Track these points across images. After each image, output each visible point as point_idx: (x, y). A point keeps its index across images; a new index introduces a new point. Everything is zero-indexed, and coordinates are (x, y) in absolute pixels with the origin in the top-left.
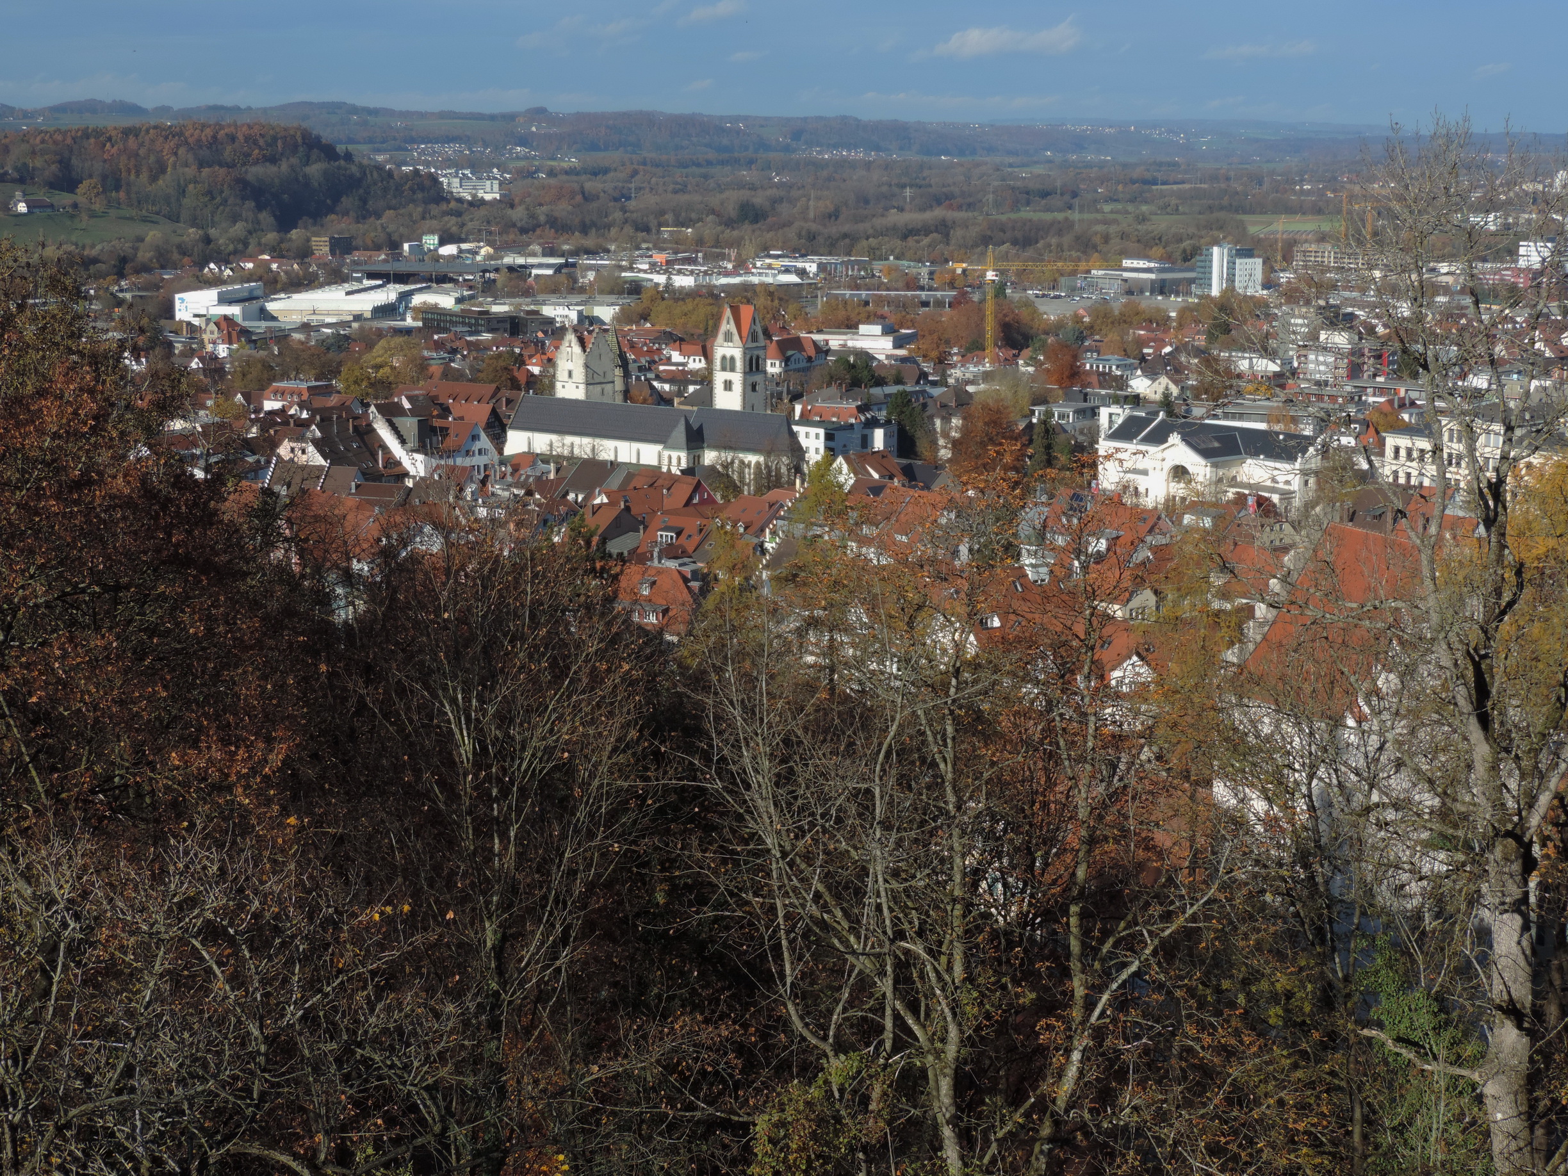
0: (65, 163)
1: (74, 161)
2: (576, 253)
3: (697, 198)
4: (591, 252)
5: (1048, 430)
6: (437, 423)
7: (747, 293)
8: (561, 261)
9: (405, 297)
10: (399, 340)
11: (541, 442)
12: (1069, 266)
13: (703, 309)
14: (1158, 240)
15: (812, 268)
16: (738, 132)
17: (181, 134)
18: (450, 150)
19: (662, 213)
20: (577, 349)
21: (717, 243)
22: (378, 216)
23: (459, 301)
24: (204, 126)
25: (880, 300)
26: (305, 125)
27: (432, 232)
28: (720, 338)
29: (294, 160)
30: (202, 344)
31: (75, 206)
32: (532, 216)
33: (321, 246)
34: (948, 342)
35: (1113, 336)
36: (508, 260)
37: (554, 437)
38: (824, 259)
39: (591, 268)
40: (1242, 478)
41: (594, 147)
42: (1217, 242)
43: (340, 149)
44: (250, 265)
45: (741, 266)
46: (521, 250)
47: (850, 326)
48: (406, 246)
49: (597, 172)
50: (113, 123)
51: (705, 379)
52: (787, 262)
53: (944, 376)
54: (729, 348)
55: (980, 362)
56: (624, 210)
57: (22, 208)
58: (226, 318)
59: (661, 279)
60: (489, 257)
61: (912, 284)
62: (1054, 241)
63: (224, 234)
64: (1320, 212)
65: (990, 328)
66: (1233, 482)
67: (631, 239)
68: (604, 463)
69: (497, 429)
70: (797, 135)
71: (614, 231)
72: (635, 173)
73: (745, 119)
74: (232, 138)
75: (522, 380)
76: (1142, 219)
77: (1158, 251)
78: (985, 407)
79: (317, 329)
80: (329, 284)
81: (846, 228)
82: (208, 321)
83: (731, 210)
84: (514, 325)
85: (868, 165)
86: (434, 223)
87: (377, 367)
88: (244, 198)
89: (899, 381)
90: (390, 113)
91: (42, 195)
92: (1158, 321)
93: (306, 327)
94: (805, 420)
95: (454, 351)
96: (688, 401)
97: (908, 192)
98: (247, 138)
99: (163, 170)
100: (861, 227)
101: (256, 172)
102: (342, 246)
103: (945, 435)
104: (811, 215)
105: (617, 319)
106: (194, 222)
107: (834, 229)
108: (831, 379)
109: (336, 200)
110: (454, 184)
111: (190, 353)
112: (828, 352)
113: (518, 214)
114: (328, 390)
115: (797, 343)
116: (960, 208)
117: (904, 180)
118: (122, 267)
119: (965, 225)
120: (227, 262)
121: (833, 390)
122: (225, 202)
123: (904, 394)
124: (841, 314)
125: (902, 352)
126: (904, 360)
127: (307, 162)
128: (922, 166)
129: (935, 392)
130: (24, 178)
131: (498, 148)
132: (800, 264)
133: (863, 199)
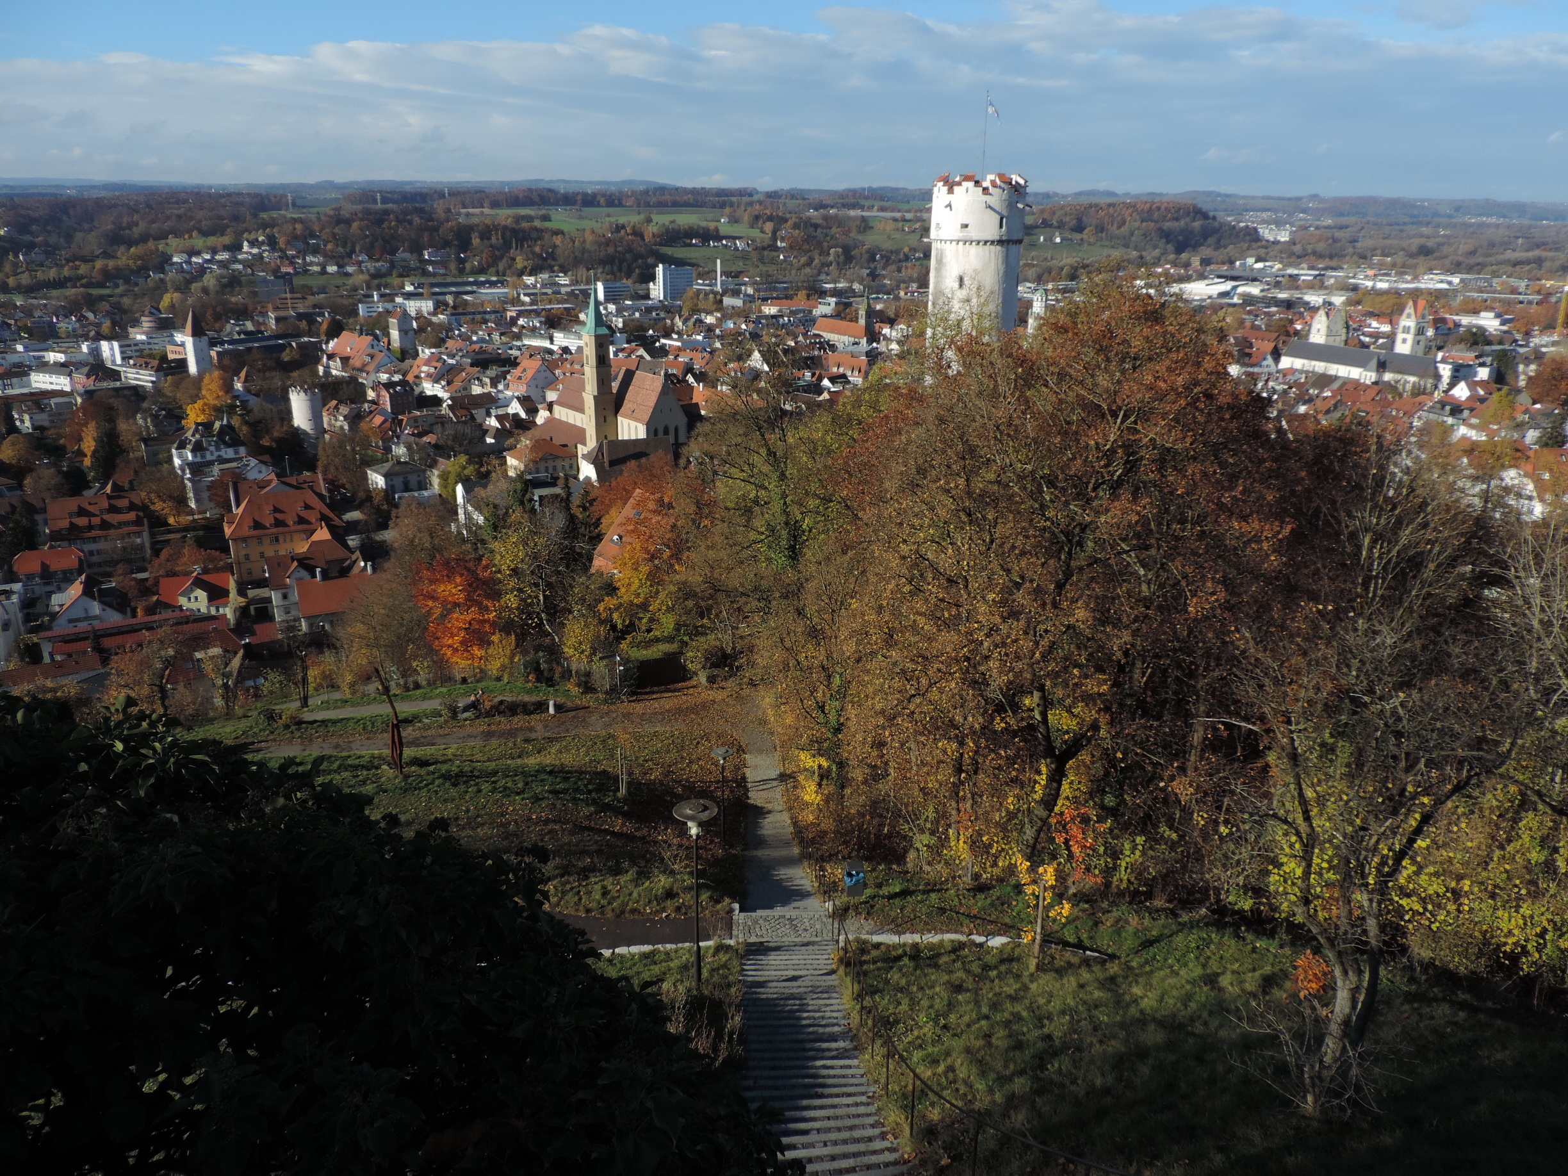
0: (1079, 220)
1: (1084, 218)
2: (1326, 269)
3: (1395, 242)
4: (1334, 269)
6: (1247, 351)
7: (1415, 294)
8: (1317, 272)
9: (1235, 287)
10: (1231, 309)
11: (1299, 363)
13: (1392, 300)
15: (1456, 280)
16: (1424, 207)
17: (1135, 206)
18: (1265, 215)
19: (1375, 249)
20: (1324, 318)
21: (1404, 266)
22: (1226, 248)
23: (1262, 291)
24: (1145, 203)
25: (1494, 300)
26: (1195, 202)
27: (1252, 256)
28: (1403, 316)
29: (1187, 220)
31: (1082, 240)
32: (1304, 249)
33: (1196, 262)
34: (1532, 324)
36: (1291, 271)
37: (1305, 361)
38: (1464, 276)
39: (1332, 277)
41: (1342, 214)
43: (1211, 214)
44: (1160, 270)
45: (1416, 278)
46: (1297, 266)
47: (1476, 312)
48: (1238, 263)
49: (1342, 227)
50: (1104, 201)
51: (1391, 337)
52: (1442, 277)
53: (1528, 342)
54: (1408, 321)
55: (1552, 335)
56: (1354, 247)
59: (1369, 284)
60: (1279, 270)
61: (1514, 291)
63: (1150, 255)
65: (1560, 317)
67: (1356, 262)
68: (1331, 376)
69: (1277, 355)
70: (1457, 209)
71: (1347, 258)
72: (1363, 228)
73: (1428, 200)
75: (1292, 332)
78: (1553, 360)
80: (1199, 280)
81: (1480, 260)
83: (1414, 249)
84: (1289, 305)
85: (1498, 226)
86: (1254, 252)
88: (1161, 238)
89: (1501, 343)
90: (1237, 196)
91: (1068, 235)
94: (1443, 361)
95: (1257, 316)
96: (1381, 347)
97: (1520, 241)
98: (1166, 209)
99: (1124, 222)
100: (1489, 259)
101: (1168, 225)
102: (1206, 262)
103: (1525, 373)
104: (1460, 252)
105: (1343, 303)
106: (1136, 249)
107: (1472, 260)
108: (1461, 340)
109: (1205, 239)
110: (1267, 233)
112: (1460, 326)
113: (1297, 249)
115: (1443, 321)
116: (1550, 250)
117: (1519, 234)
119: (1553, 260)
121: (1462, 346)
122: (1151, 239)
123: (1504, 351)
124: (1471, 306)
125: (1504, 328)
126: (1505, 332)
127: (1194, 221)
128: (1530, 227)
129: (1522, 350)
130: (1061, 226)
131: (1291, 215)
132: (1449, 279)
133: (1492, 245)
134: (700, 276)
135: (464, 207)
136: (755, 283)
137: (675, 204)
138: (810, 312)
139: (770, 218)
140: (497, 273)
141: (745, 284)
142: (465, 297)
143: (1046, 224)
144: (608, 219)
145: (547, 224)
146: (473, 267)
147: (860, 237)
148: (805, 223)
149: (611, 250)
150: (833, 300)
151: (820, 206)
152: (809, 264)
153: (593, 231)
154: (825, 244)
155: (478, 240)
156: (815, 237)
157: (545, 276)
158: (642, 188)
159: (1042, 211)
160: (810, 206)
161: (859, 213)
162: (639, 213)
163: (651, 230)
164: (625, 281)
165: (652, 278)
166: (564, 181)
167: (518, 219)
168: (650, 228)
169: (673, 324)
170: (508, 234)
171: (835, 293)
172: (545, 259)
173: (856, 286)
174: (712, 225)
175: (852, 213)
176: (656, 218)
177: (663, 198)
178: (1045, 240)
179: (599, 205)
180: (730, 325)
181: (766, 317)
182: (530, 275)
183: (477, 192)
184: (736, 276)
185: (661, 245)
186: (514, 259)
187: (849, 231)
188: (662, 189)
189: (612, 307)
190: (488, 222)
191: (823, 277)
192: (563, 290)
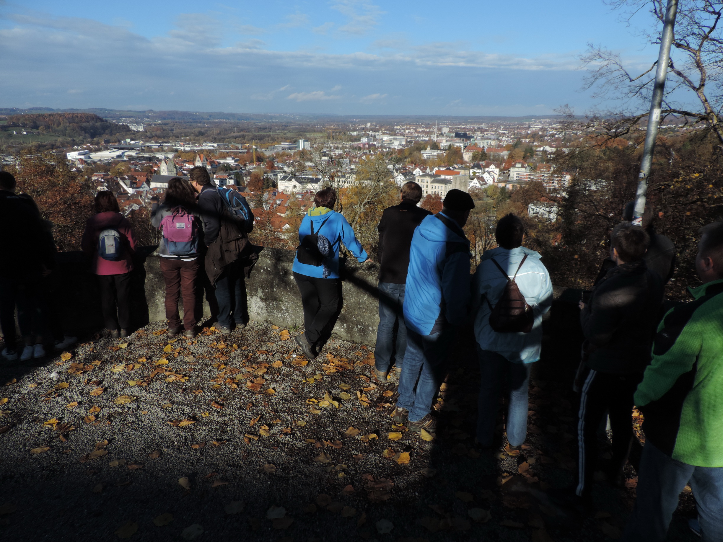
0: (35, 123)
1: (37, 122)
2: (163, 143)
3: (189, 130)
4: (166, 142)
5: (267, 179)
6: (134, 181)
7: (202, 151)
8: (159, 144)
9: (123, 153)
10: (123, 163)
11: (158, 185)
12: (270, 144)
13: (193, 155)
14: (288, 138)
15: (215, 145)
16: (197, 115)
17: (64, 116)
18: (131, 119)
19: (181, 133)
20: (165, 164)
21: (194, 140)
22: (115, 135)
23: (137, 154)
24: (69, 114)
25: (231, 152)
26: (95, 113)
27: (128, 138)
28: (197, 161)
29: (93, 122)
30: (75, 165)
31: (39, 133)
32: (151, 134)
33: (102, 142)
34: (246, 161)
35: (280, 159)
36: (147, 144)
37: (161, 184)
38: (218, 143)
39: (166, 146)
40: (308, 187)
41: (164, 119)
42: (300, 139)
43: (104, 119)
44: (85, 146)
45: (200, 145)
46: (150, 142)
47: (225, 158)
48: (122, 142)
49: (166, 124)
50: (46, 113)
52: (210, 144)
53: (245, 168)
55: (253, 165)
56: (173, 133)
57: (25, 133)
58: (81, 159)
59: (182, 148)
60: (142, 144)
61: (237, 148)
62: (267, 139)
63: (78, 139)
64: (321, 132)
65: (255, 158)
66: (305, 188)
67: (175, 140)
69: (148, 182)
70: (210, 116)
71: (171, 138)
72: (174, 124)
73: (198, 112)
74: (77, 117)
75: (153, 171)
76: (285, 134)
77: (289, 141)
78: (254, 174)
79: (103, 161)
80: (105, 150)
81: (223, 136)
82: (76, 159)
83: (197, 133)
84: (150, 159)
85: (226, 123)
86: (129, 136)
87: (119, 169)
88: (81, 131)
89: (236, 169)
90: (116, 111)
91: (30, 130)
92: (289, 156)
93: (100, 160)
94: (216, 178)
95: (136, 165)
97: (235, 129)
98: (81, 117)
99: (60, 124)
100: (226, 136)
101: (84, 124)
102: (107, 142)
103: (246, 180)
104: (215, 134)
105: (173, 157)
106: (70, 136)
107: (220, 137)
108: (221, 169)
109: (104, 131)
110: (133, 127)
111: (72, 167)
112: (220, 163)
113: (148, 134)
114: (108, 175)
115: (213, 162)
116: (247, 132)
117: (234, 126)
118: (53, 147)
119: (248, 136)
120: (79, 146)
121: (222, 172)
122: (77, 132)
123: (237, 172)
124: (223, 155)
125: (236, 163)
126: (237, 165)
127: (96, 122)
128: (238, 123)
129: (244, 172)
130: (24, 126)
131: (142, 119)
132: (213, 145)
133: (226, 130)
178: (17, 133)
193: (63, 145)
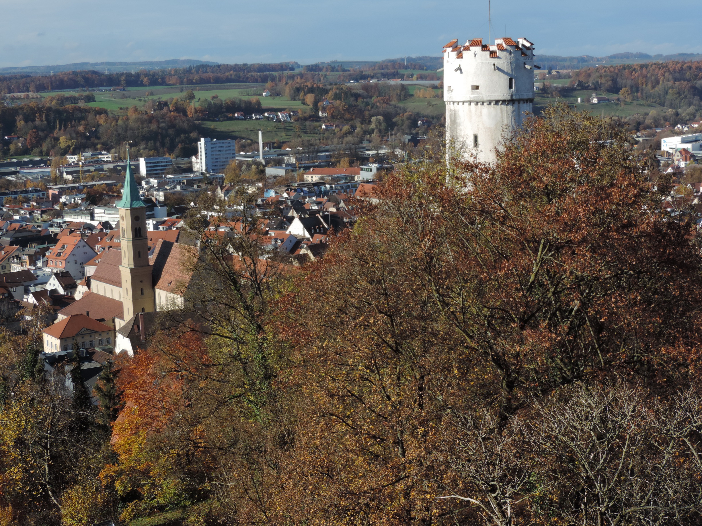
0: (614, 81)
1: (618, 80)
17: (666, 67)
24: (677, 63)
30: (673, 161)
31: (618, 99)
44: (696, 126)
50: (636, 62)
57: (595, 101)
58: (684, 150)
63: (685, 112)
82: (676, 151)
88: (694, 95)
91: (604, 95)
98: (697, 68)
99: (657, 82)
101: (700, 83)
106: (671, 106)
111: (667, 166)
118: (638, 126)
120: (686, 124)
122: (685, 97)
130: (596, 88)
134: (242, 148)
135: (10, 92)
136: (298, 152)
137: (218, 80)
138: (353, 178)
139: (311, 90)
140: (41, 154)
141: (287, 154)
142: (9, 178)
143: (582, 87)
144: (151, 97)
145: (91, 105)
146: (17, 148)
147: (401, 105)
148: (346, 93)
149: (154, 126)
150: (374, 166)
151: (361, 77)
152: (350, 133)
153: (136, 110)
154: (367, 113)
155: (22, 122)
156: (356, 106)
157: (88, 154)
158: (185, 66)
159: (578, 74)
160: (351, 77)
161: (399, 82)
162: (182, 90)
163: (193, 106)
164: (167, 156)
165: (195, 152)
166: (108, 63)
167: (62, 101)
168: (192, 104)
169: (214, 195)
170: (52, 115)
171: (378, 159)
172: (88, 138)
173: (398, 152)
174: (254, 99)
175: (392, 82)
176: (198, 94)
177: (206, 75)
178: (582, 101)
179: (142, 84)
180: (272, 194)
181: (308, 185)
182: (73, 154)
183: (23, 77)
184: (279, 147)
185: (203, 119)
186: (57, 139)
187: (390, 99)
188: (204, 67)
189: (154, 182)
190: (32, 104)
191: (365, 144)
192: (106, 167)
193: (657, 124)
